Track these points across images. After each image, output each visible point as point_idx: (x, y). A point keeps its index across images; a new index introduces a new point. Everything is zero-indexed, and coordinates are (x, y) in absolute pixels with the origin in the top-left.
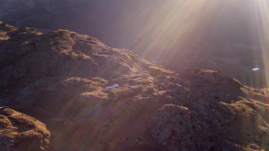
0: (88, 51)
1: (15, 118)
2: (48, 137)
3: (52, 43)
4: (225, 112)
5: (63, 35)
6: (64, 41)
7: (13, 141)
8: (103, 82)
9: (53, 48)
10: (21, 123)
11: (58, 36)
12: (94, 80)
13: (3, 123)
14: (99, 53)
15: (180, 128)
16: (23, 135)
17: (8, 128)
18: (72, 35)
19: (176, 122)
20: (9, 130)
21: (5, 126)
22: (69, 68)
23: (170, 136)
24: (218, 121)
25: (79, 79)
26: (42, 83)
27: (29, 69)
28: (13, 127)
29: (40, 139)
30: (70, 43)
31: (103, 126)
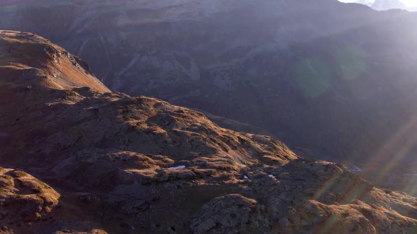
0: (168, 124)
1: (22, 180)
2: (52, 206)
3: (121, 111)
4: (310, 212)
5: (142, 103)
6: (140, 110)
7: (4, 200)
8: (166, 161)
9: (120, 116)
10: (25, 186)
11: (135, 103)
12: (154, 158)
13: (4, 183)
14: (183, 129)
15: (229, 222)
16: (19, 197)
17: (7, 188)
18: (157, 105)
19: (228, 213)
20: (6, 190)
21: (4, 185)
22: (128, 140)
23: (211, 229)
24: (287, 220)
25: (133, 154)
26: (85, 154)
27: (80, 138)
28: (13, 188)
29: (39, 204)
30: (147, 113)
31: (133, 208)
